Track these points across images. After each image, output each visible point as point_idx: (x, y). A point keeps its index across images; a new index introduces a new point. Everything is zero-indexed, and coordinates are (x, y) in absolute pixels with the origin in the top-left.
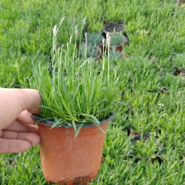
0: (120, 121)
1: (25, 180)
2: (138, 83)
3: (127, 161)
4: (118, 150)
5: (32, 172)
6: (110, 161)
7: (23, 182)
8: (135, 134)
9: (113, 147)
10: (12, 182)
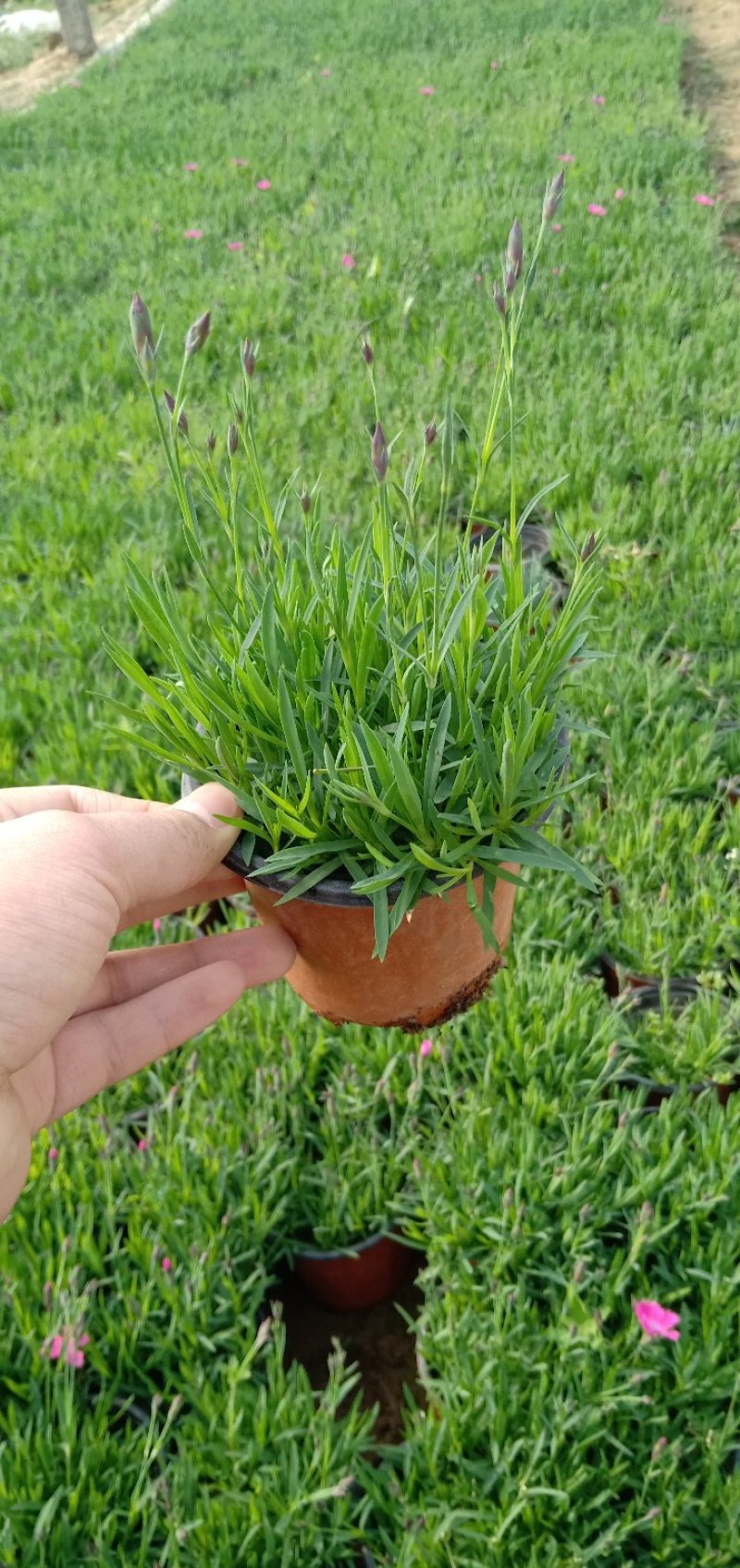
0: (568, 932)
1: (198, 1206)
2: (626, 767)
3: (612, 1103)
4: (573, 1060)
5: (224, 1175)
6: (543, 1107)
7: (189, 1218)
8: (636, 984)
9: (548, 1045)
10: (145, 1217)
